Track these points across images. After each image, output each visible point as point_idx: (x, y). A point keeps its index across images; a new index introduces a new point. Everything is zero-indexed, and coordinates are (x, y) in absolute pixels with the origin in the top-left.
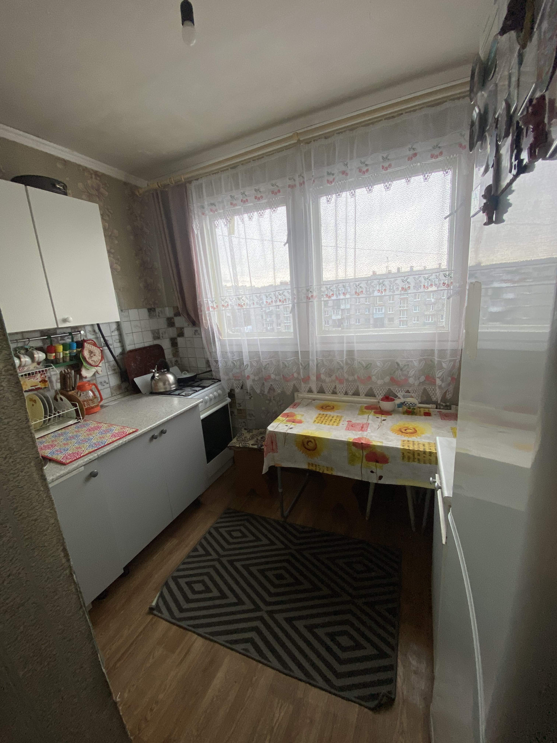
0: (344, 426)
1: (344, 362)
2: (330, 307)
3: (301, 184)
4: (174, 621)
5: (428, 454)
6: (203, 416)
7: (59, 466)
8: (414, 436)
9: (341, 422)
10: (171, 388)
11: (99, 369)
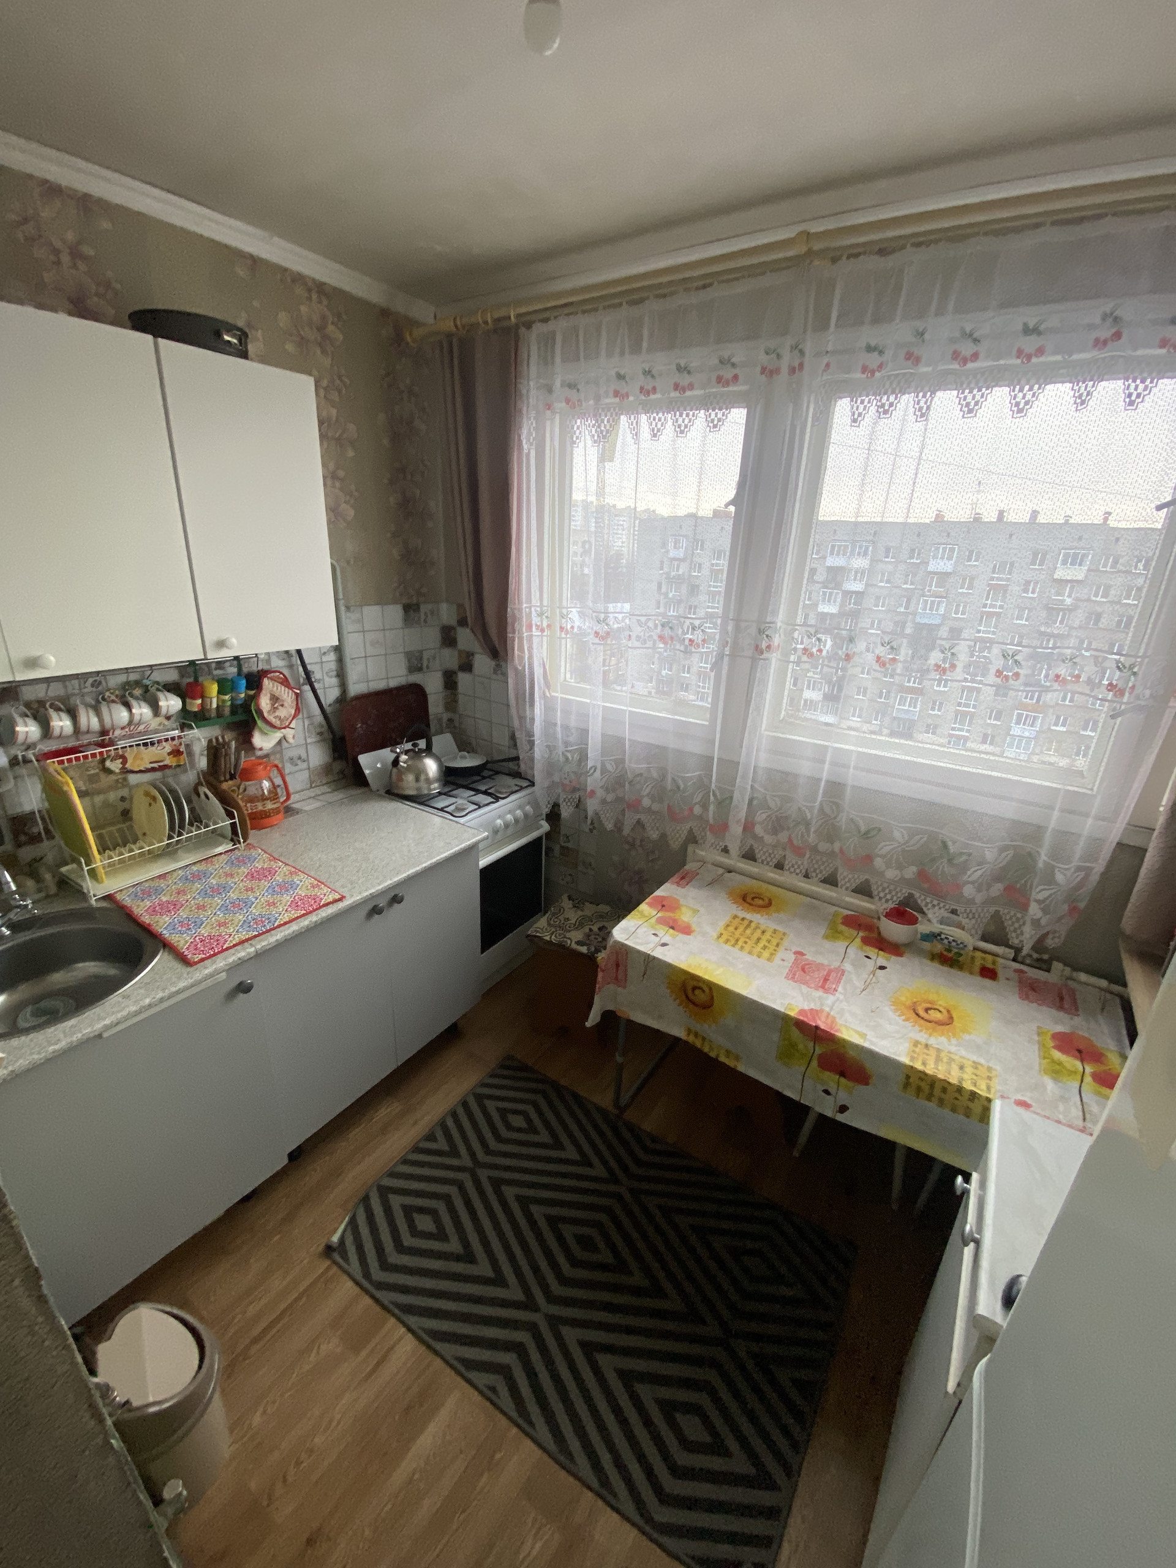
0: (785, 963)
1: (816, 811)
2: (818, 582)
3: (792, 371)
4: (369, 1285)
5: (967, 1096)
6: (483, 862)
7: (178, 966)
8: (942, 1034)
9: (781, 954)
10: (431, 790)
11: (289, 733)
